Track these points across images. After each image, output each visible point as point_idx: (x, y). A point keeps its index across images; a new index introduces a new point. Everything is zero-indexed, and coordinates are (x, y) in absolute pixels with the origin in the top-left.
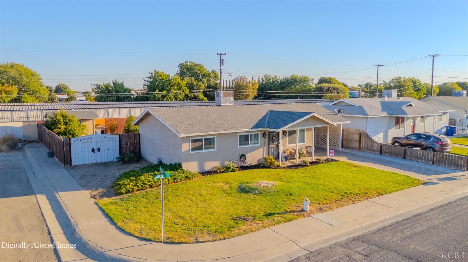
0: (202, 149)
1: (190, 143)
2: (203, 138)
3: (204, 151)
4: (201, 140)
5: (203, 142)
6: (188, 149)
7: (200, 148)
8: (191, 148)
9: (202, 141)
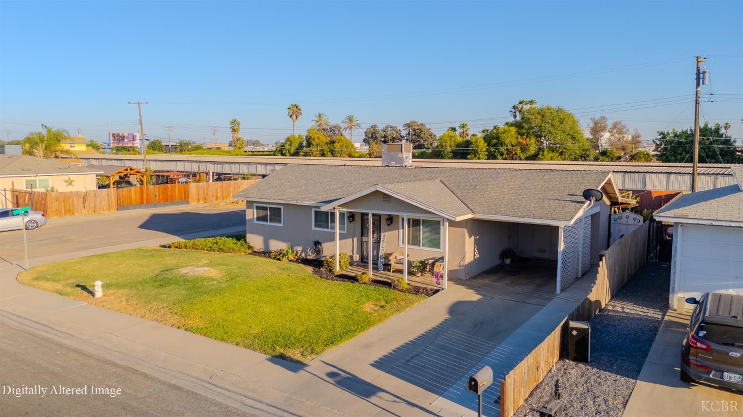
0: (267, 221)
1: (255, 211)
2: (269, 206)
3: (269, 224)
4: (265, 209)
5: (269, 212)
6: (252, 217)
7: (264, 219)
8: (255, 216)
9: (267, 210)
